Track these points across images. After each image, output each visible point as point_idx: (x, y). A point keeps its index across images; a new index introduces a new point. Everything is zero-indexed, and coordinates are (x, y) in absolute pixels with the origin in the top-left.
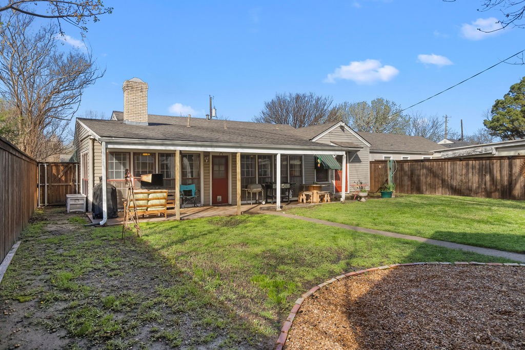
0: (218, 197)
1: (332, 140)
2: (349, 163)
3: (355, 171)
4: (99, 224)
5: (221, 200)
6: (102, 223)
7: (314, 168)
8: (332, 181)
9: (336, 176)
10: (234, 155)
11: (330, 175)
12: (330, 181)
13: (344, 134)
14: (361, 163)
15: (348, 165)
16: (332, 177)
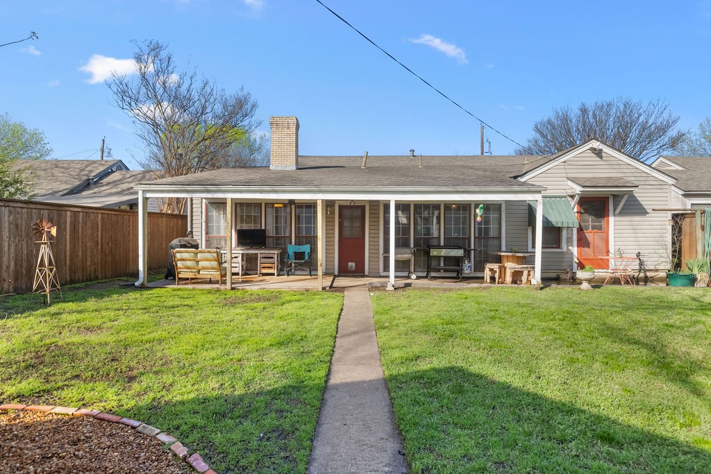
0: (350, 264)
1: (570, 175)
2: (614, 215)
3: (631, 231)
4: (134, 285)
5: (354, 268)
6: (137, 284)
7: (527, 223)
8: (570, 248)
9: (579, 240)
10: (372, 204)
11: (566, 236)
12: (564, 247)
13: (602, 163)
14: (647, 215)
15: (611, 219)
16: (569, 241)
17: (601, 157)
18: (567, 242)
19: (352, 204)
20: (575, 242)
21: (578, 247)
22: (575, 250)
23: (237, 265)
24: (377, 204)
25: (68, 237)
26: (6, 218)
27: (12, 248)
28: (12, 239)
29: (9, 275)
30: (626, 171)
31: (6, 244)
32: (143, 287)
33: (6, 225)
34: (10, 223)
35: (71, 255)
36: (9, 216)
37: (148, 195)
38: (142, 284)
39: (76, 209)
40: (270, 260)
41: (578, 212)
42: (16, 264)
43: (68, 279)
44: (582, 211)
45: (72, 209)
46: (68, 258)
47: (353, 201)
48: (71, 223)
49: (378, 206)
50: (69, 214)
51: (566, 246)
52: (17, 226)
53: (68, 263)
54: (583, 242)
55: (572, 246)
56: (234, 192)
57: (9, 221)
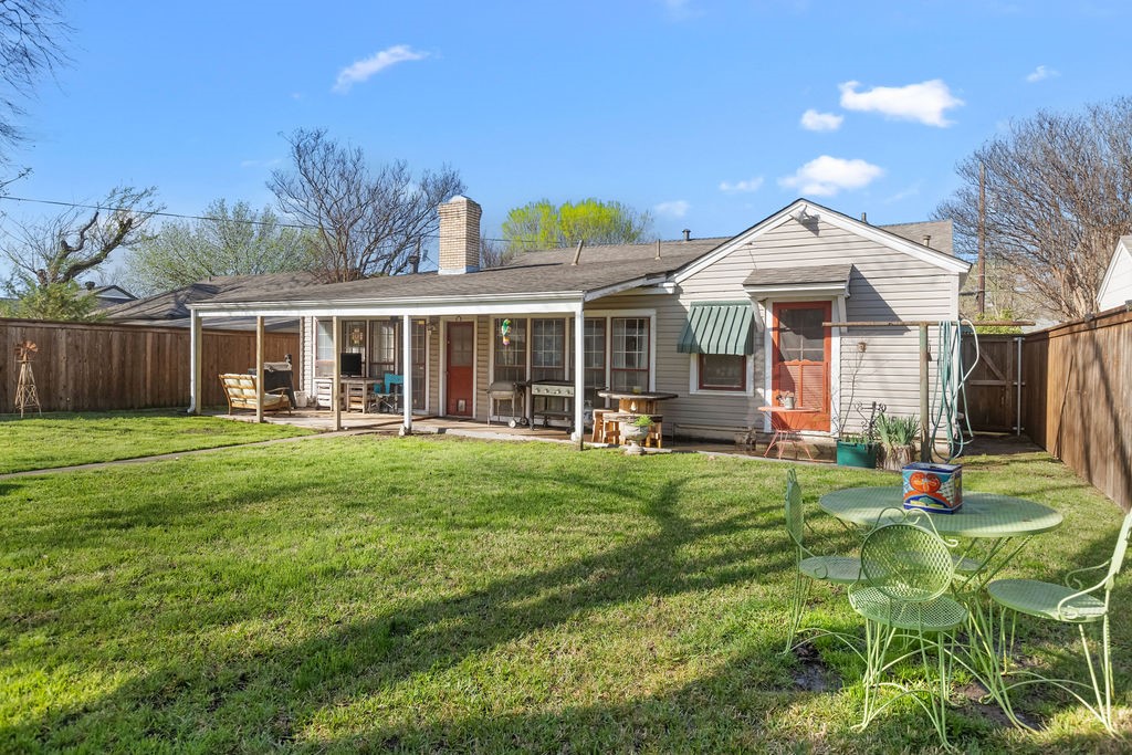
0: (460, 402)
1: (760, 266)
2: (841, 334)
3: (872, 363)
4: (187, 411)
5: (463, 409)
6: (189, 411)
8: (760, 390)
9: (776, 377)
10: (480, 319)
11: (752, 371)
12: (750, 392)
13: (816, 241)
14: (906, 334)
15: (835, 341)
16: (758, 378)
17: (816, 231)
18: (755, 380)
19: (459, 320)
20: (769, 381)
21: (774, 389)
22: (768, 395)
23: (326, 397)
24: (485, 319)
25: (149, 359)
26: (64, 338)
27: (71, 368)
28: (71, 359)
29: (67, 393)
30: (862, 252)
31: (64, 365)
32: (194, 414)
33: (64, 346)
34: (67, 344)
35: (153, 378)
36: (67, 338)
37: (200, 315)
38: (195, 411)
39: (160, 330)
40: (358, 393)
41: (774, 329)
42: (75, 385)
43: (149, 402)
44: (783, 326)
45: (154, 330)
46: (148, 381)
47: (459, 316)
48: (153, 344)
49: (487, 322)
50: (150, 335)
51: (752, 386)
52: (77, 347)
53: (148, 386)
54: (782, 382)
55: (764, 388)
56: (263, 309)
57: (67, 343)
